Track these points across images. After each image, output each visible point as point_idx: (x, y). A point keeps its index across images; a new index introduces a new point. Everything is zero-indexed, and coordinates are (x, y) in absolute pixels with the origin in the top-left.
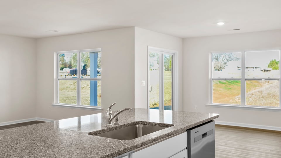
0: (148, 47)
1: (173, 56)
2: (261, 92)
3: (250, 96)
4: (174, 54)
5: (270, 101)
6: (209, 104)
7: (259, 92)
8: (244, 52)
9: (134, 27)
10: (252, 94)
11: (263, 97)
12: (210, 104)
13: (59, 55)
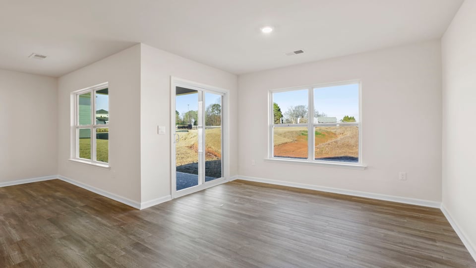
0: (170, 77)
1: (223, 96)
2: (336, 142)
3: (327, 146)
4: (225, 94)
5: (344, 151)
6: (268, 159)
7: (335, 142)
8: (312, 88)
9: (140, 43)
10: (329, 144)
11: (338, 147)
12: (270, 158)
13: (78, 96)
